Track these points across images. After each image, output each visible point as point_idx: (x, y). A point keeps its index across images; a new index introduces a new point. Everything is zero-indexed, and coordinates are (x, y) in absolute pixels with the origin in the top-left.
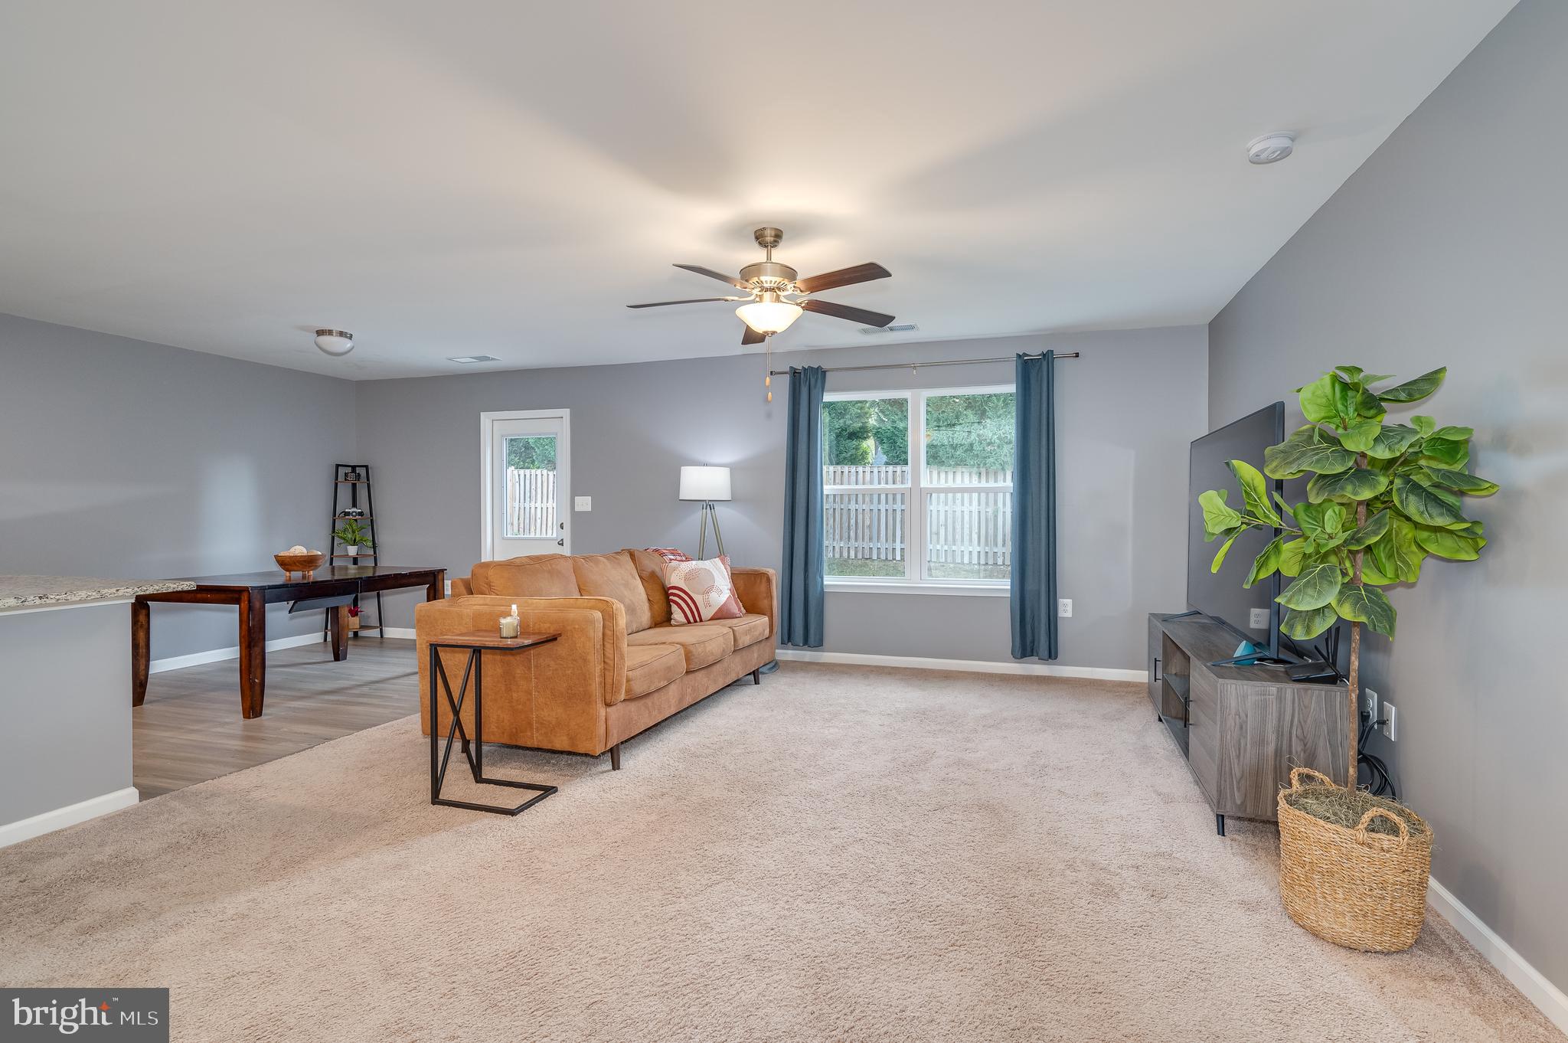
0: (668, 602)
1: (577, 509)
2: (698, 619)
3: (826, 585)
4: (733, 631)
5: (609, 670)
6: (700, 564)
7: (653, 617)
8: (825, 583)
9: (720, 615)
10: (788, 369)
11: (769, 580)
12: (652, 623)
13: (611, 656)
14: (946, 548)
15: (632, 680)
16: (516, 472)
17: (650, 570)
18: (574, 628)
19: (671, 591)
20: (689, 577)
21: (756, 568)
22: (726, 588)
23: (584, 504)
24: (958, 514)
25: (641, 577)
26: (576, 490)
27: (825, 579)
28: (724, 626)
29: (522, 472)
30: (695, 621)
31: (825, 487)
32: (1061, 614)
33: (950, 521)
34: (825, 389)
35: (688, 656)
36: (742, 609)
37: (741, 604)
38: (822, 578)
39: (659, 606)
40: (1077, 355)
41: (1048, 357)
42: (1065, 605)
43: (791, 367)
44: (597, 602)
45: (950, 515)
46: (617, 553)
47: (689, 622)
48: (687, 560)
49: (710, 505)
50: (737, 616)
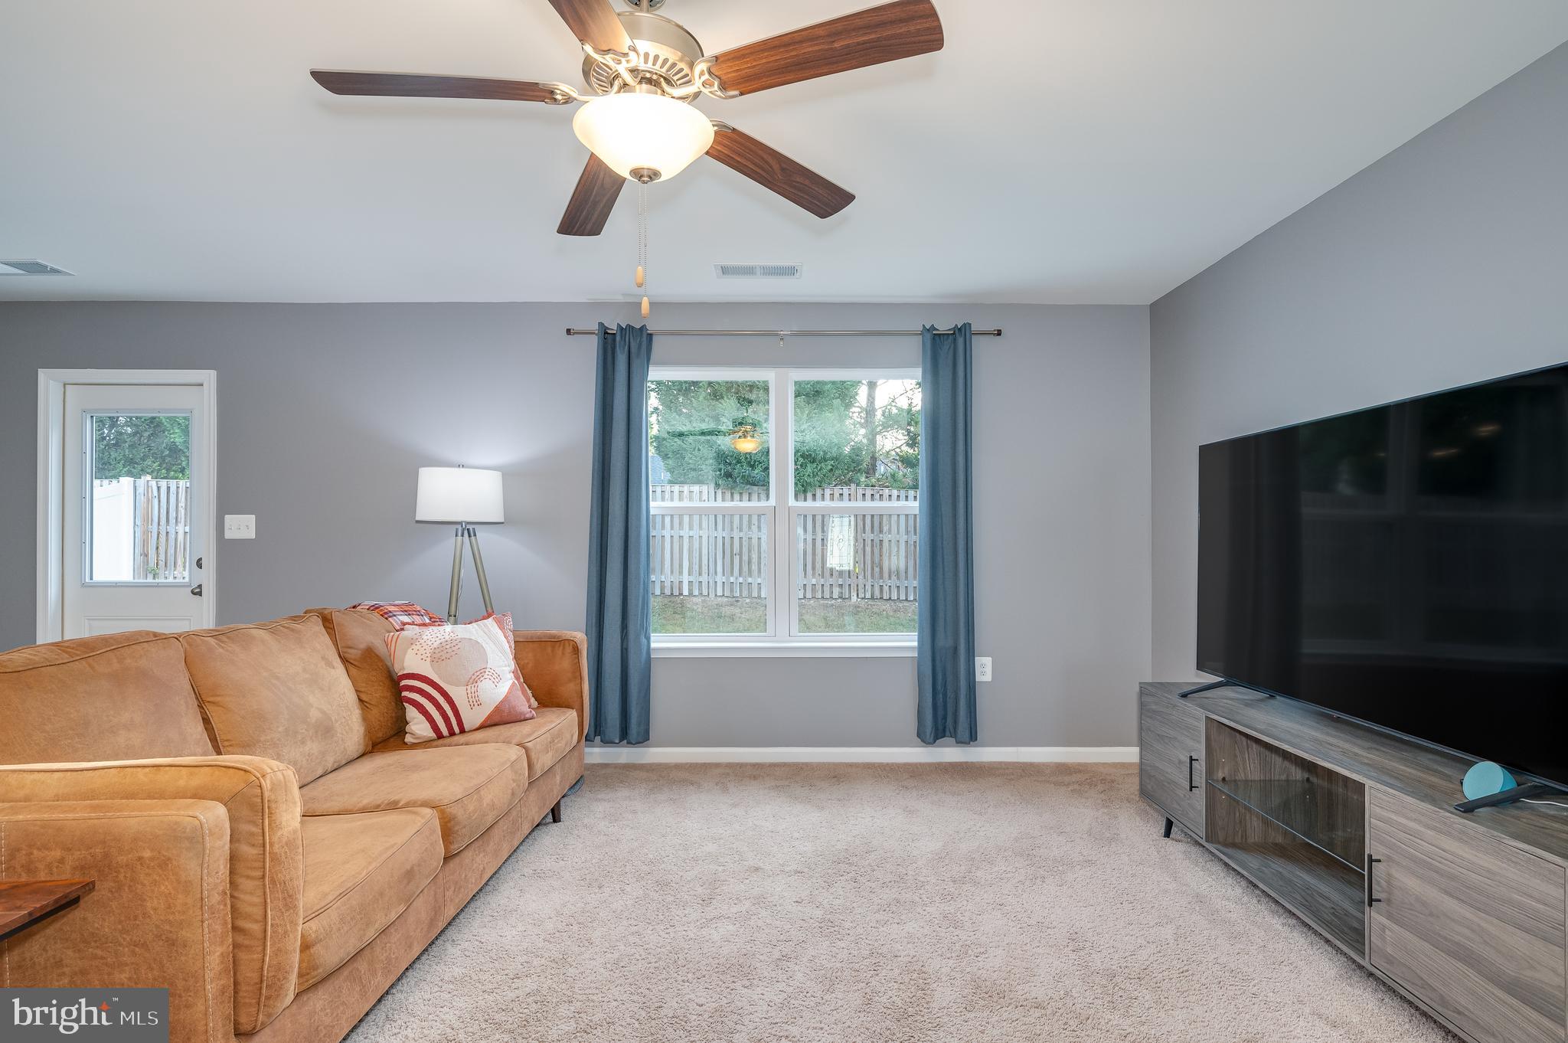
0: (399, 702)
1: (228, 535)
2: (456, 729)
3: (654, 649)
4: (527, 750)
5: (248, 948)
6: (461, 631)
7: (369, 731)
8: (653, 645)
9: (496, 719)
10: (595, 327)
11: (576, 650)
12: (367, 746)
13: (257, 912)
14: (741, 580)
15: (318, 941)
16: (153, 483)
17: (363, 646)
18: (140, 859)
19: (404, 683)
20: (439, 656)
21: (554, 632)
22: (507, 669)
23: (242, 526)
25: (345, 660)
26: (227, 503)
27: (652, 639)
28: (507, 742)
29: (163, 483)
30: (452, 734)
31: (652, 504)
32: (979, 678)
34: (651, 361)
35: (448, 830)
36: (533, 700)
37: (529, 692)
38: (648, 639)
39: (381, 711)
40: (999, 333)
41: (962, 332)
42: (983, 666)
43: (601, 324)
44: (217, 772)
46: (295, 619)
47: (440, 736)
48: (435, 621)
49: (468, 529)
50: (527, 716)
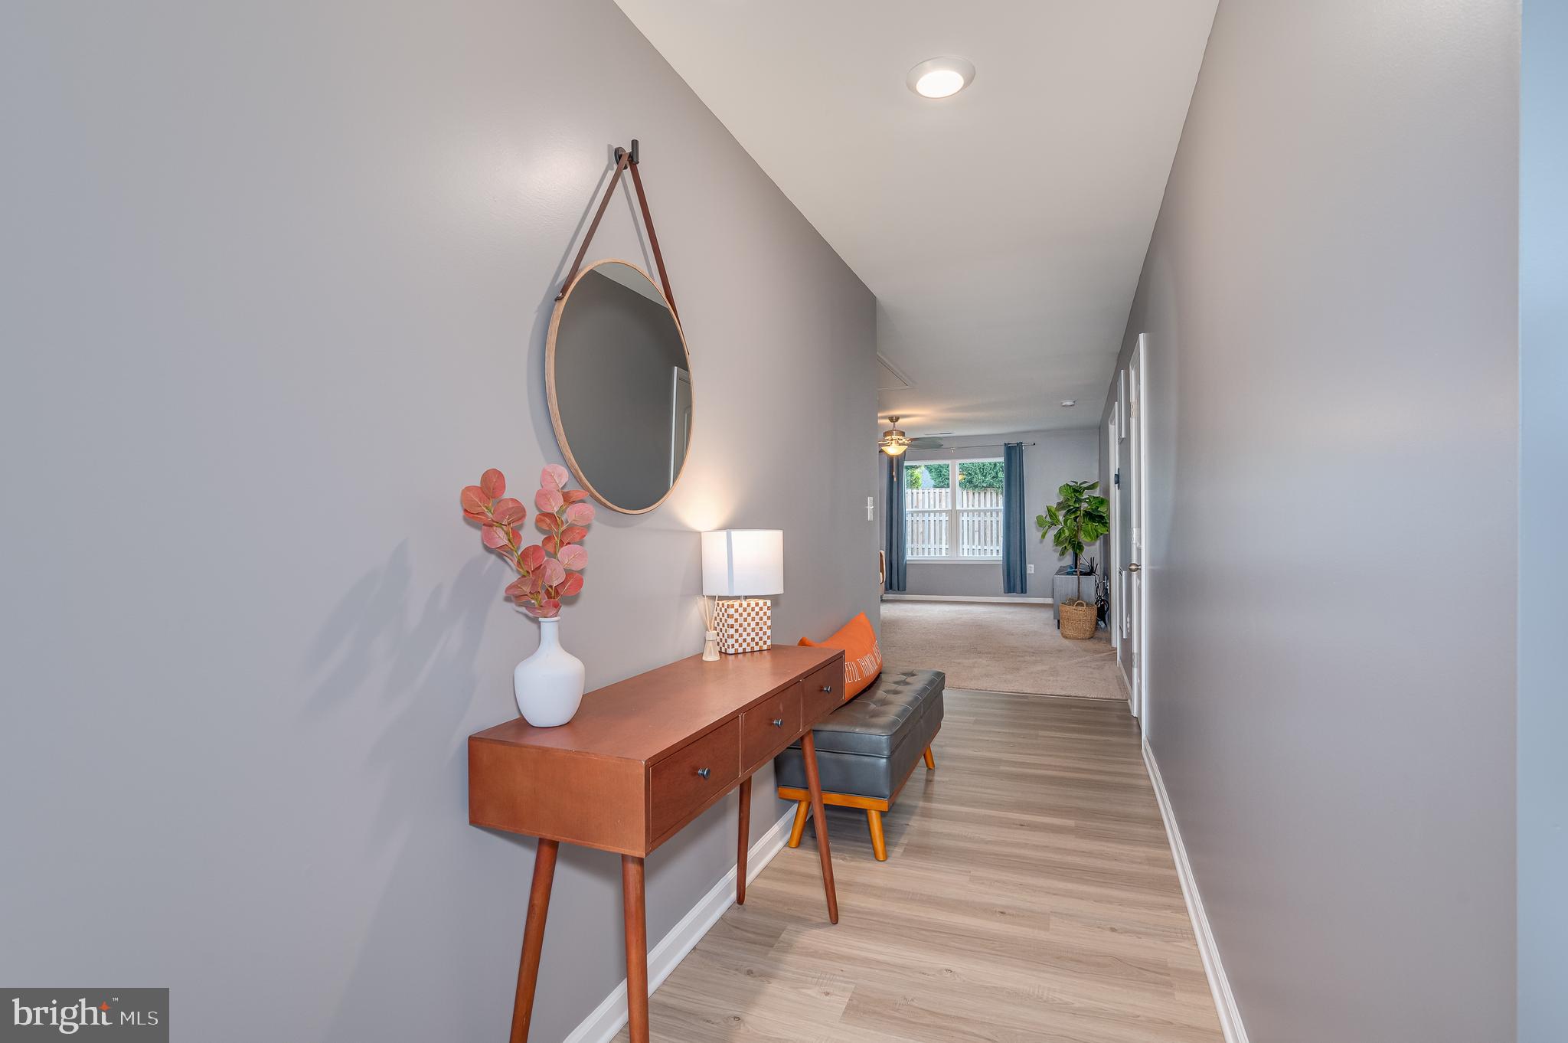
3: (907, 560)
24: (989, 523)
31: (907, 509)
32: (1028, 572)
33: (982, 528)
34: (906, 459)
38: (906, 556)
40: (1033, 445)
41: (1019, 445)
42: (1030, 568)
45: (982, 524)
